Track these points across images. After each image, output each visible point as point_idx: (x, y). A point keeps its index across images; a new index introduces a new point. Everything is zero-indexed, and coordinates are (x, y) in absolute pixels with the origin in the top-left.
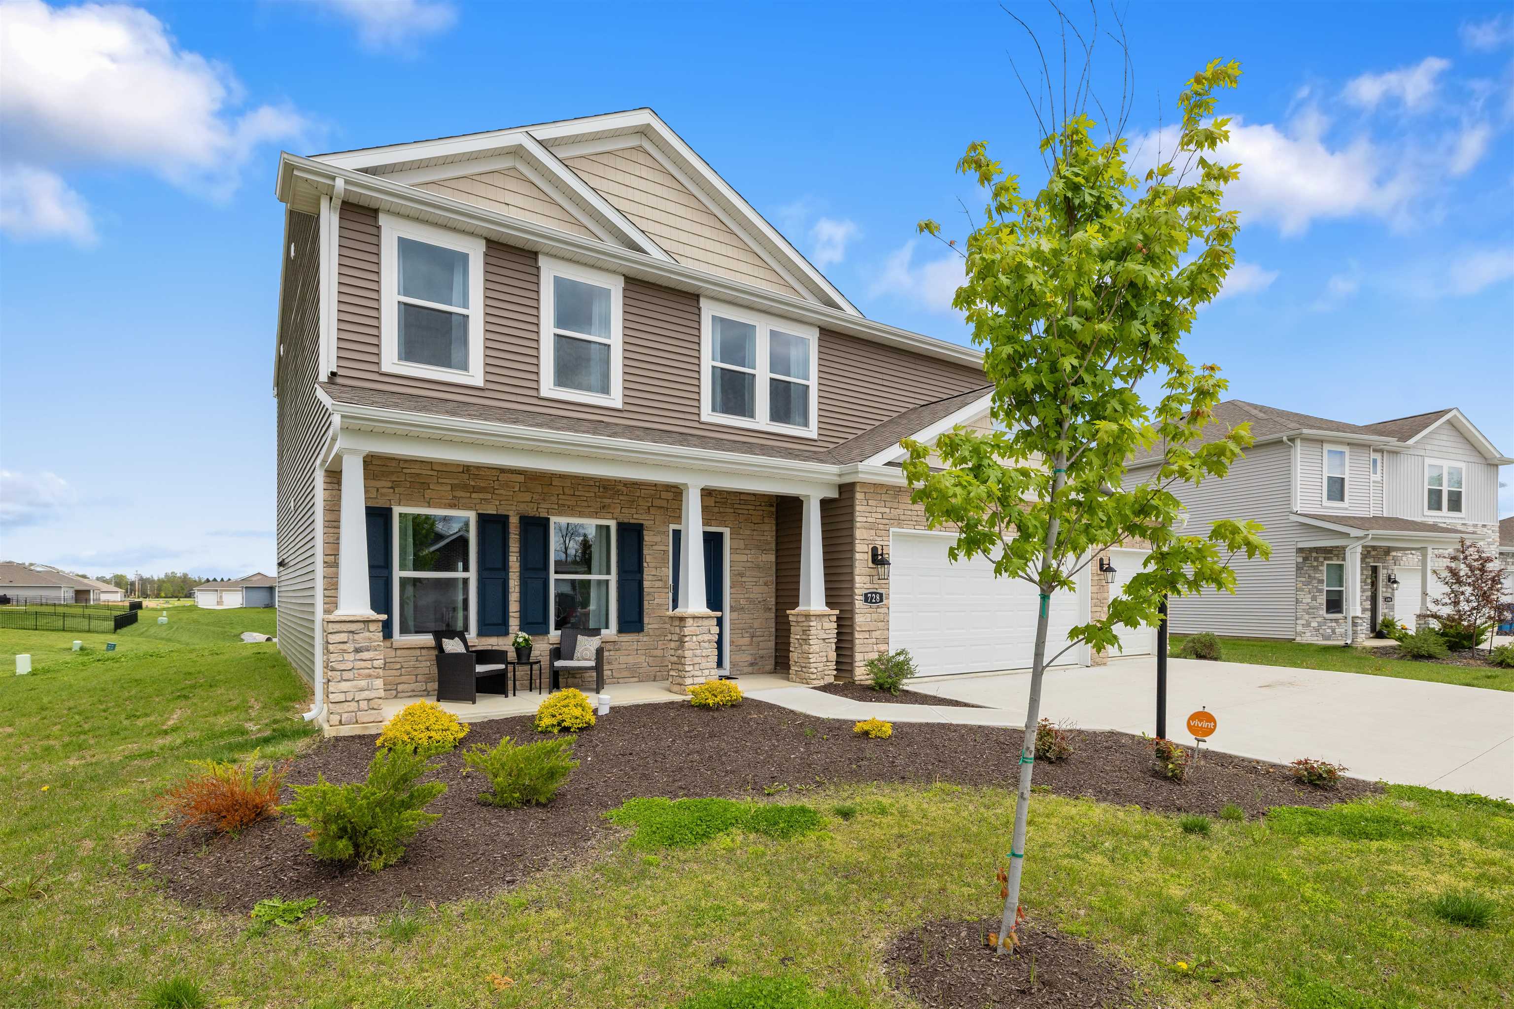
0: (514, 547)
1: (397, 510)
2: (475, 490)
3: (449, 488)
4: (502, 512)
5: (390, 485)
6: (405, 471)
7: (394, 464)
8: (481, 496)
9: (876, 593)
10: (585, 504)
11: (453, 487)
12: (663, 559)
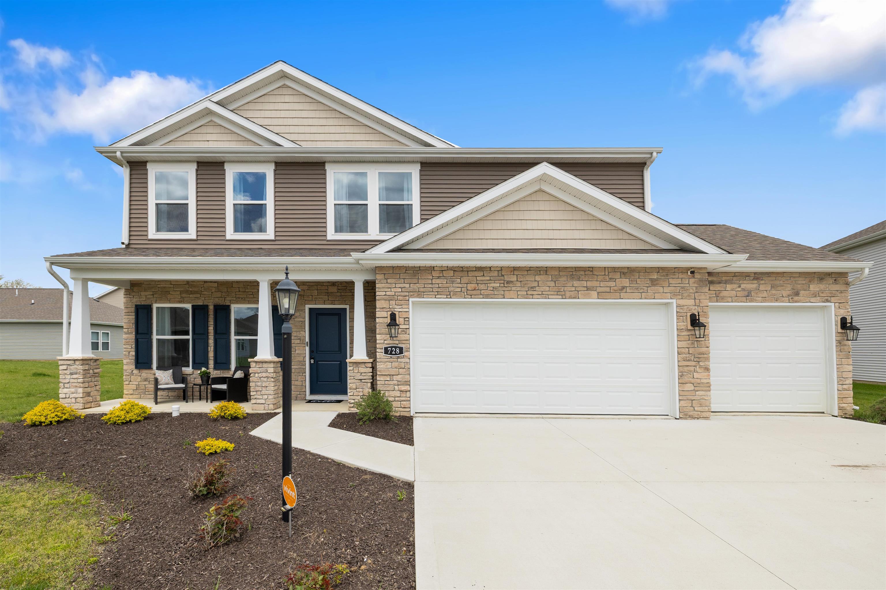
0: (211, 322)
1: (155, 306)
2: (192, 293)
3: (179, 293)
4: (205, 303)
5: (151, 293)
6: (158, 286)
7: (153, 283)
8: (195, 296)
9: (396, 347)
10: (252, 296)
11: (181, 292)
12: (301, 326)
